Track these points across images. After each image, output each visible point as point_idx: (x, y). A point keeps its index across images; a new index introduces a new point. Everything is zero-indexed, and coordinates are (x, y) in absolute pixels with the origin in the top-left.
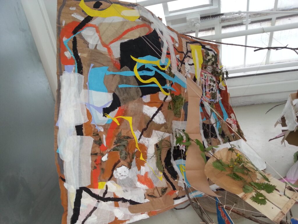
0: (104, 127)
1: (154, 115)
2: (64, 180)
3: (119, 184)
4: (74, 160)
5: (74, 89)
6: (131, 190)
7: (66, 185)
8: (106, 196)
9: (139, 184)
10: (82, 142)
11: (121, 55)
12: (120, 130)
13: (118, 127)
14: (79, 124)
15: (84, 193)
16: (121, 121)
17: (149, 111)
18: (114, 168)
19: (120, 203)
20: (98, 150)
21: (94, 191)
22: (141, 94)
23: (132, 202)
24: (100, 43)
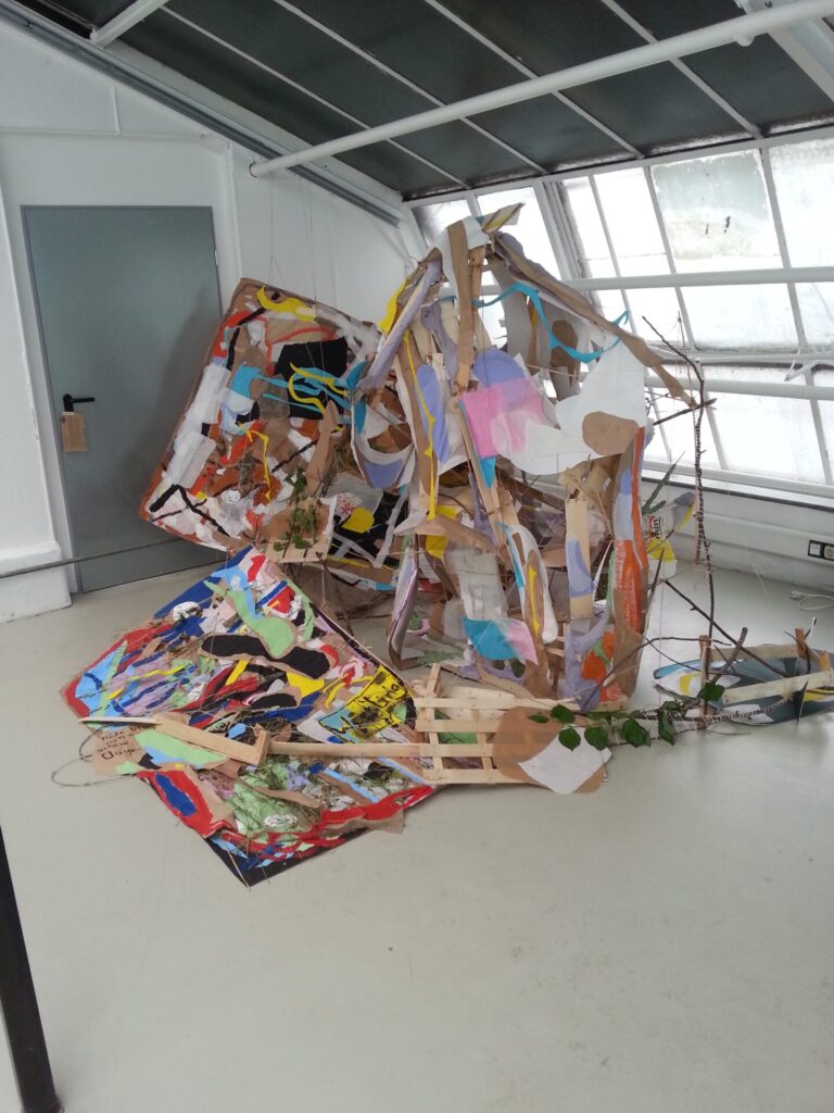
0: (234, 436)
1: (305, 449)
2: (165, 469)
3: (220, 506)
4: (187, 455)
5: (216, 383)
6: (229, 519)
7: (164, 474)
8: (198, 508)
9: (244, 519)
10: (203, 442)
11: (280, 359)
12: (251, 449)
13: (250, 445)
14: (207, 422)
15: (178, 492)
16: (255, 437)
17: (299, 440)
18: (227, 488)
19: (208, 522)
20: (217, 460)
21: (189, 495)
22: (289, 414)
23: (221, 529)
24: (263, 340)
